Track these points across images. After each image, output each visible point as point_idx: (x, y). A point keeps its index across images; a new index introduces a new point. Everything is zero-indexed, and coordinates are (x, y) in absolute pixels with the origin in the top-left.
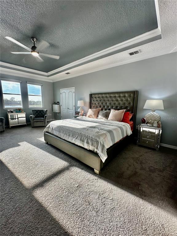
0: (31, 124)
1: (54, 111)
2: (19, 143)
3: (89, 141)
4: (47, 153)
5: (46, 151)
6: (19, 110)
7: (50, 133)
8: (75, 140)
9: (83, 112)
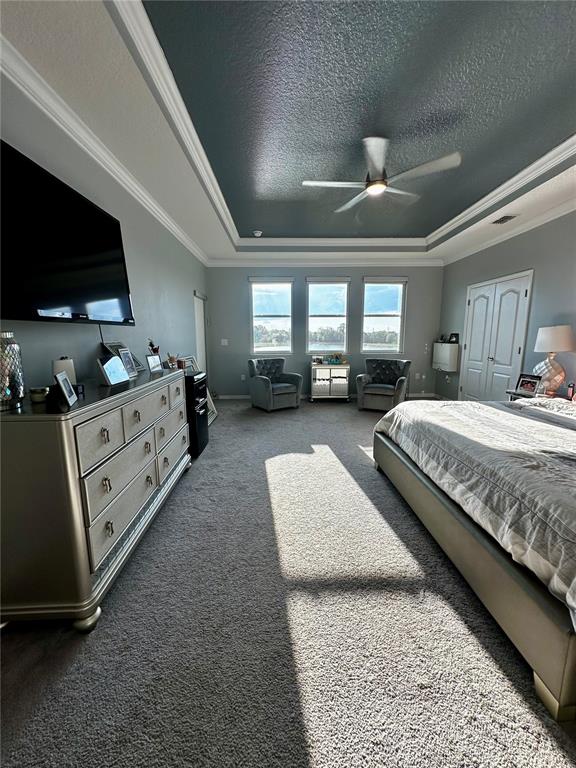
0: (356, 399)
1: (435, 367)
2: (313, 447)
3: (529, 526)
4: (369, 502)
5: (366, 493)
6: (337, 358)
7: (389, 438)
8: (463, 494)
9: (559, 378)
